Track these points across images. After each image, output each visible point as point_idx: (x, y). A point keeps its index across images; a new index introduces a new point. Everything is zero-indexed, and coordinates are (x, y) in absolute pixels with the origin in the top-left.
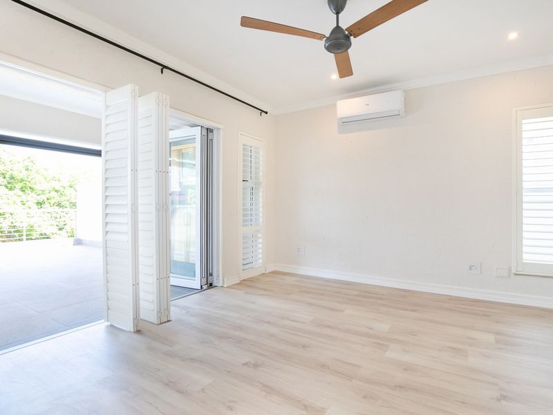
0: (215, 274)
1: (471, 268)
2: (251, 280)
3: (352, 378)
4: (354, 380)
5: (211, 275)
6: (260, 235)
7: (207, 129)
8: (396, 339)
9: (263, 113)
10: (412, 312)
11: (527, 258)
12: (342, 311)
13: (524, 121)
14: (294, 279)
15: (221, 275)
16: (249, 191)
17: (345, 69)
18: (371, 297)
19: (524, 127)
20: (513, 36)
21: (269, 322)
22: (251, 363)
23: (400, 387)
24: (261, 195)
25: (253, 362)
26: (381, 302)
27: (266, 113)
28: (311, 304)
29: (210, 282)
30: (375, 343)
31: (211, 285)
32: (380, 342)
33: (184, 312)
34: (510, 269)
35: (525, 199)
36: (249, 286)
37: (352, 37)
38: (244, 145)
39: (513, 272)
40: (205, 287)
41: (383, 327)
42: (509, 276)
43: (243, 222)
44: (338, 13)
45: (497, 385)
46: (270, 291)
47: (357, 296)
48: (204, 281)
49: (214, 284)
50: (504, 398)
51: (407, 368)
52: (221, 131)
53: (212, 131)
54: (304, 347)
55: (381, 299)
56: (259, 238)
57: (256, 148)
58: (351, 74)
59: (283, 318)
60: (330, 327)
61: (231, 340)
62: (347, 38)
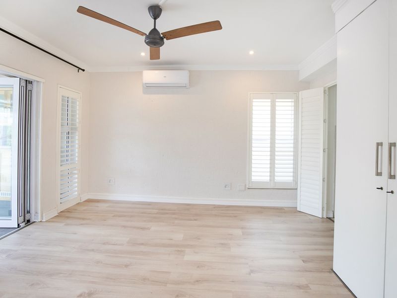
0: (33, 211)
1: (225, 187)
2: (68, 211)
3: (167, 284)
4: (168, 285)
5: (29, 212)
6: (76, 172)
7: (26, 81)
8: (188, 245)
9: (80, 70)
10: (195, 221)
11: (254, 179)
12: (149, 229)
13: (254, 100)
14: (107, 205)
15: (39, 212)
16: (65, 135)
17: (155, 55)
18: (167, 213)
19: (254, 104)
20: (251, 53)
21: (93, 250)
22: (85, 293)
23: (197, 281)
24: (77, 138)
25: (87, 292)
26: (174, 216)
27: (84, 70)
28: (124, 227)
29: (27, 218)
30: (176, 251)
31: (28, 222)
32: (179, 249)
33: (4, 256)
34: (245, 186)
35: (253, 145)
36: (68, 217)
37: (165, 39)
38: (63, 96)
39: (247, 187)
40: (22, 225)
41: (178, 237)
42: (245, 189)
43: (61, 162)
44: (155, 19)
45: (247, 264)
46: (89, 219)
47: (157, 213)
48: (21, 219)
49: (32, 221)
50: (252, 271)
51: (199, 265)
52: (42, 84)
53: (31, 83)
54: (127, 266)
55: (174, 214)
56: (75, 174)
57: (72, 99)
58: (159, 59)
59: (104, 244)
60: (142, 244)
61: (62, 275)
62: (162, 39)
